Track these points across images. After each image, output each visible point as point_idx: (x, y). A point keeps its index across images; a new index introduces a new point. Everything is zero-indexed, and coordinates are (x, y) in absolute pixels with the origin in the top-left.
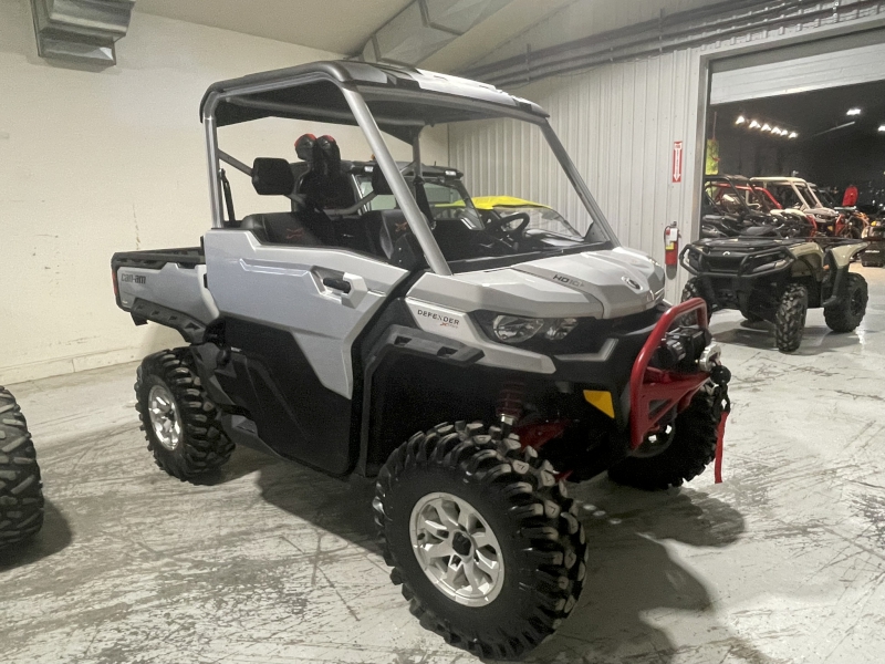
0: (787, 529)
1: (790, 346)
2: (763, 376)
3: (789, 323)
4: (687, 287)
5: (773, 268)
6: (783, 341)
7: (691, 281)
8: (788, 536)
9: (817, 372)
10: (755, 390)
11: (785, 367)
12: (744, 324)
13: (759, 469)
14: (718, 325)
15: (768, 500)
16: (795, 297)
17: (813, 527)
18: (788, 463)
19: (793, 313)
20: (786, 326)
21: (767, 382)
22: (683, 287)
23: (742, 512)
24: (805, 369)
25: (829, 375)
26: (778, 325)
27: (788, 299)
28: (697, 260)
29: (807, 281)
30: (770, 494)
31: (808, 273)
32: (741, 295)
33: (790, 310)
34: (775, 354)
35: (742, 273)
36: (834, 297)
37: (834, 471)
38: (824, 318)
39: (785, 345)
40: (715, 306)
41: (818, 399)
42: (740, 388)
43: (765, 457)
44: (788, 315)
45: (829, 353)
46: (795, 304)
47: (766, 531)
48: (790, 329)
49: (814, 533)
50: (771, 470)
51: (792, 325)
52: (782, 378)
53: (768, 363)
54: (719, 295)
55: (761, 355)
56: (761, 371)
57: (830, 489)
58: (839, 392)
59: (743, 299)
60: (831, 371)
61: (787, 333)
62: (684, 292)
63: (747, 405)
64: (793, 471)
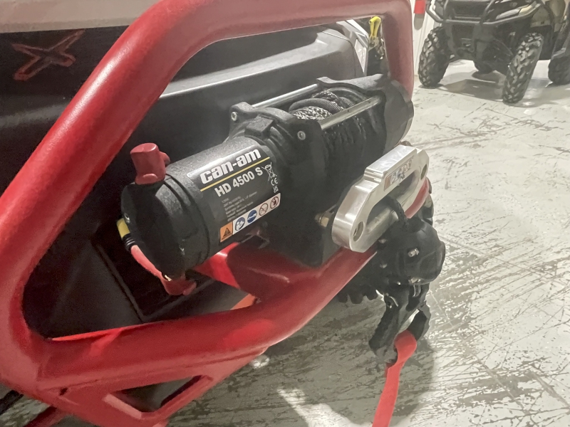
0: (491, 384)
1: (513, 97)
2: (485, 130)
3: (520, 74)
4: (430, 36)
5: (517, 14)
6: (510, 93)
7: (434, 31)
8: (489, 400)
9: (537, 126)
10: (476, 146)
11: (507, 120)
12: (475, 75)
13: (466, 260)
14: (452, 76)
15: (470, 319)
16: (531, 47)
17: (525, 380)
18: (501, 250)
19: (526, 64)
20: (516, 77)
21: (488, 136)
22: (426, 37)
23: (433, 345)
24: (526, 122)
25: (548, 129)
26: (508, 77)
27: (524, 49)
28: (443, 6)
29: (545, 31)
30: (474, 307)
31: (547, 23)
32: (479, 44)
33: (524, 61)
34: (499, 105)
35: (485, 20)
36: (564, 49)
37: (554, 265)
38: (548, 70)
39: (511, 97)
40: (452, 56)
41: (537, 158)
42: (461, 143)
43: (475, 240)
44: (521, 66)
45: (549, 106)
46: (529, 55)
47: (460, 387)
48: (519, 81)
49: (527, 392)
50: (480, 262)
51: (521, 77)
52: (504, 132)
53: (493, 114)
54: (458, 44)
55: (485, 106)
56: (485, 123)
57: (550, 299)
58: (558, 149)
59: (481, 48)
60: (550, 125)
61: (515, 85)
62: (426, 42)
63: (466, 164)
64: (506, 264)
